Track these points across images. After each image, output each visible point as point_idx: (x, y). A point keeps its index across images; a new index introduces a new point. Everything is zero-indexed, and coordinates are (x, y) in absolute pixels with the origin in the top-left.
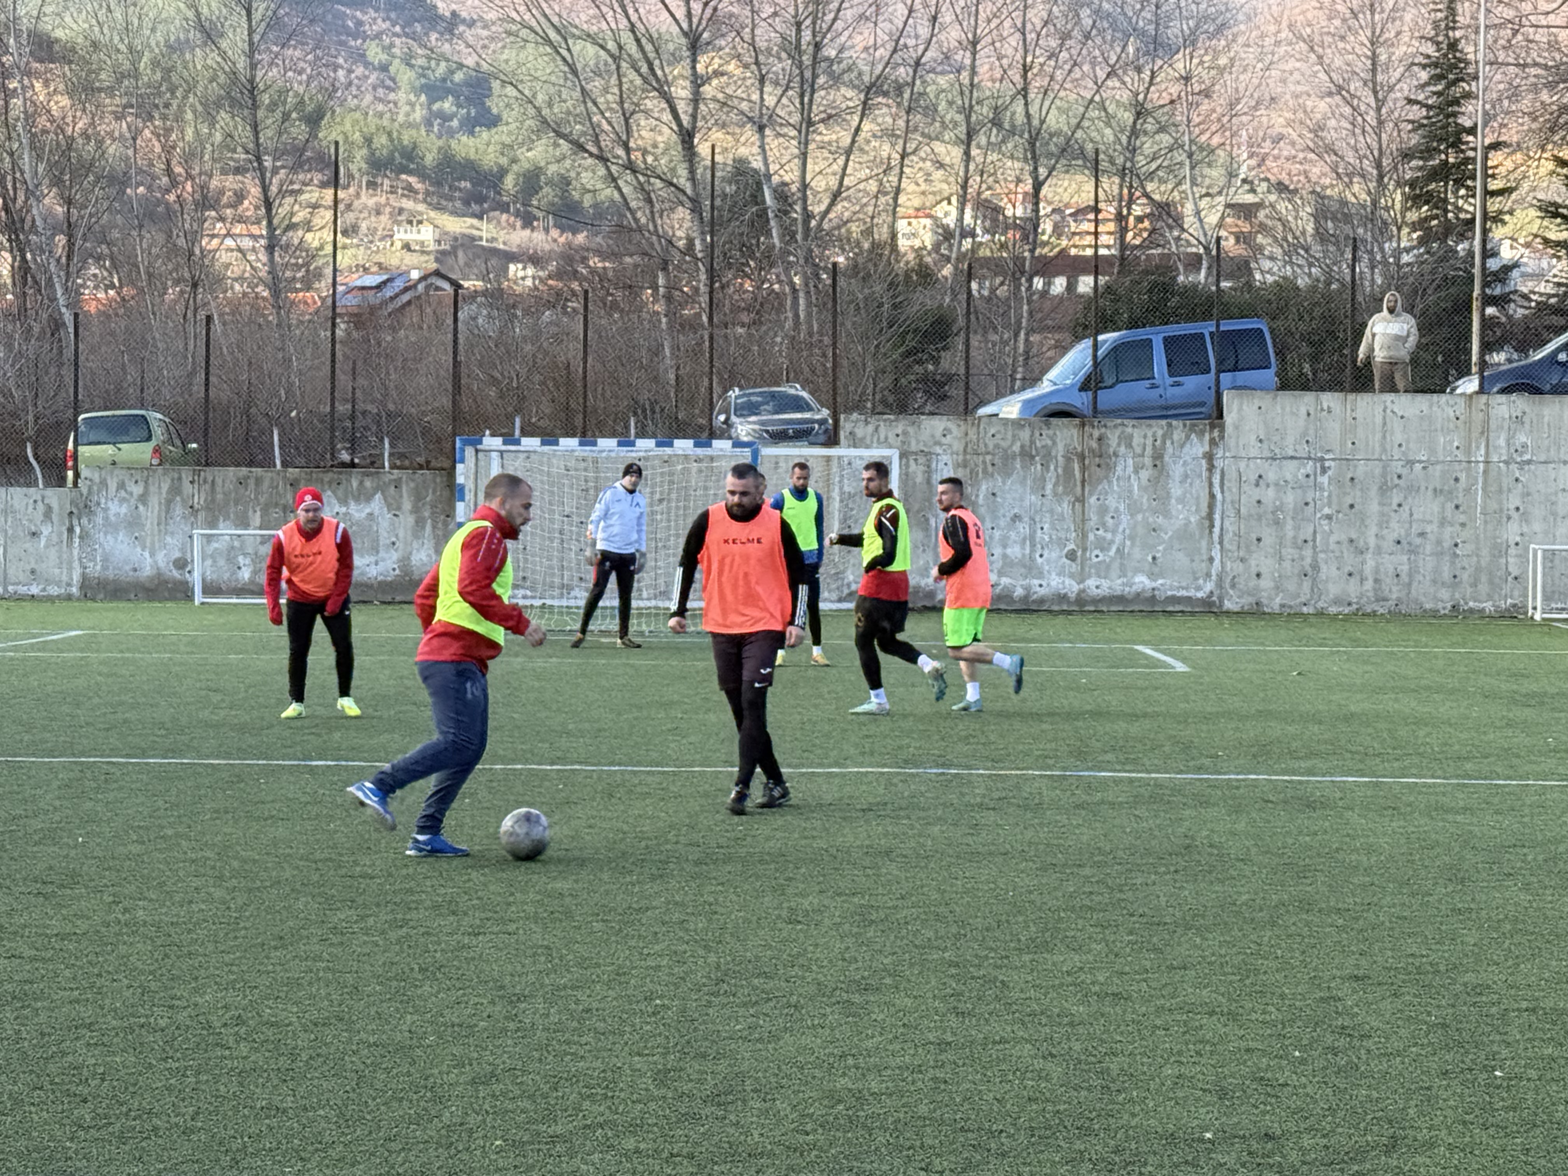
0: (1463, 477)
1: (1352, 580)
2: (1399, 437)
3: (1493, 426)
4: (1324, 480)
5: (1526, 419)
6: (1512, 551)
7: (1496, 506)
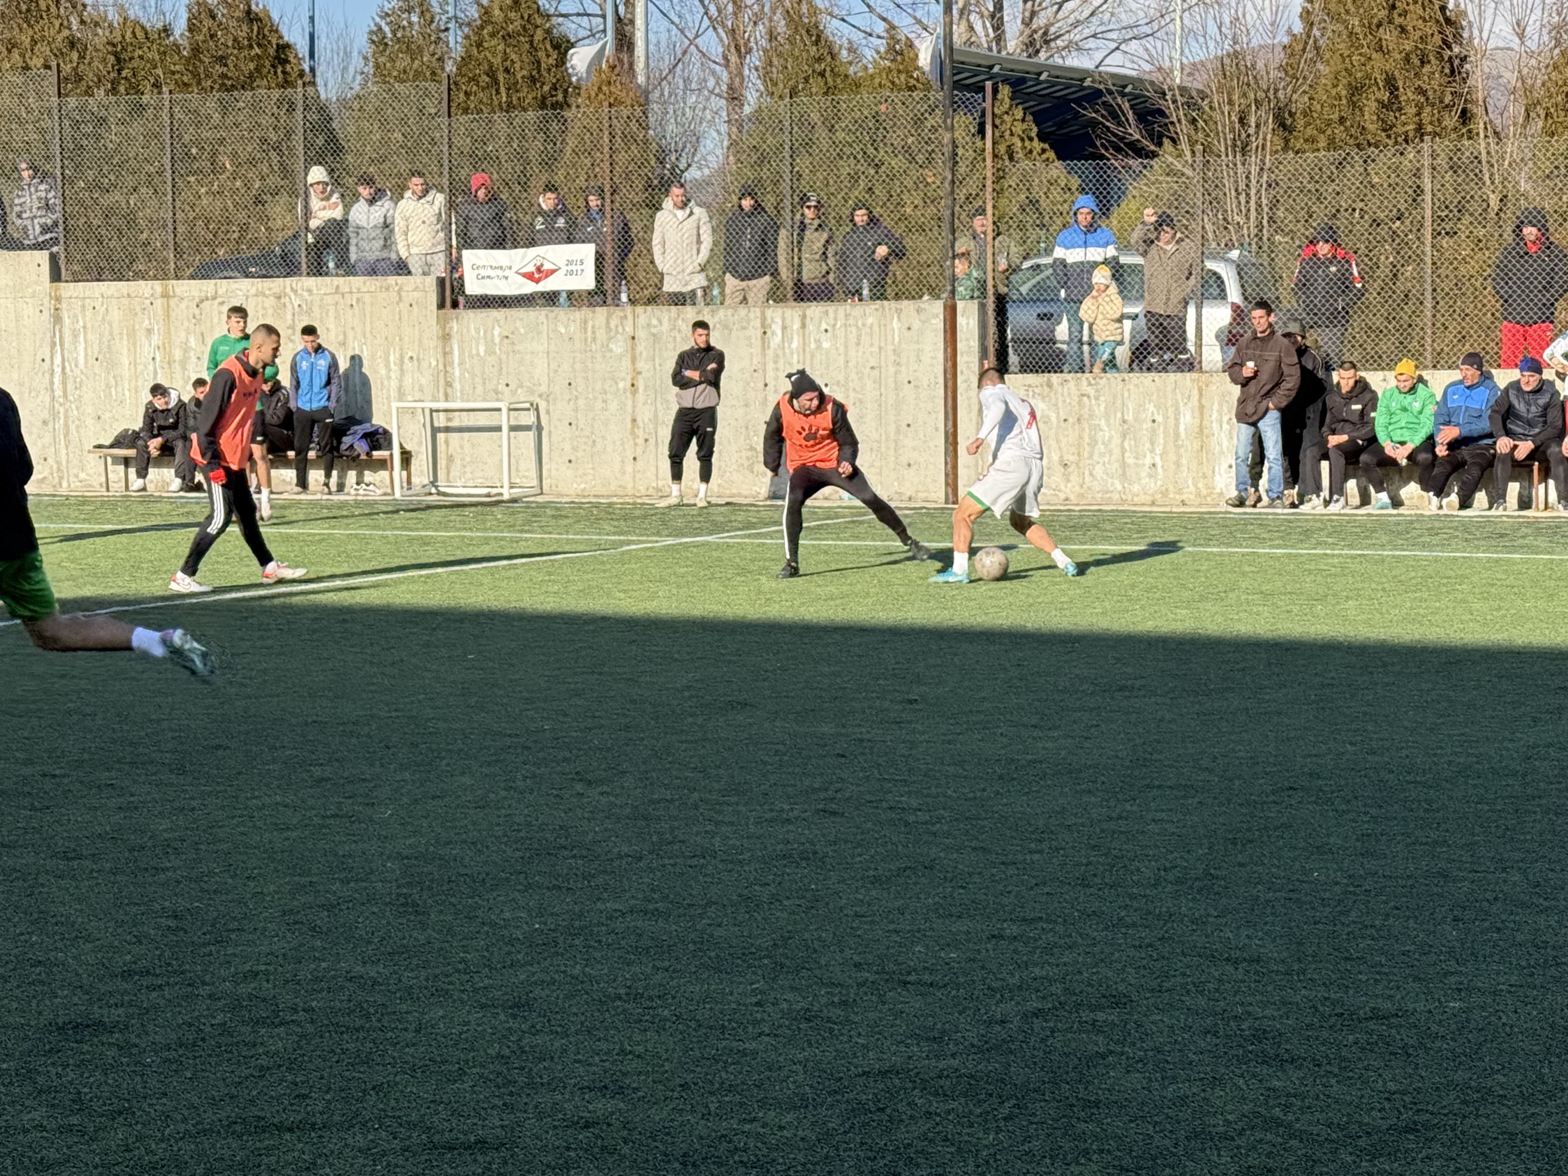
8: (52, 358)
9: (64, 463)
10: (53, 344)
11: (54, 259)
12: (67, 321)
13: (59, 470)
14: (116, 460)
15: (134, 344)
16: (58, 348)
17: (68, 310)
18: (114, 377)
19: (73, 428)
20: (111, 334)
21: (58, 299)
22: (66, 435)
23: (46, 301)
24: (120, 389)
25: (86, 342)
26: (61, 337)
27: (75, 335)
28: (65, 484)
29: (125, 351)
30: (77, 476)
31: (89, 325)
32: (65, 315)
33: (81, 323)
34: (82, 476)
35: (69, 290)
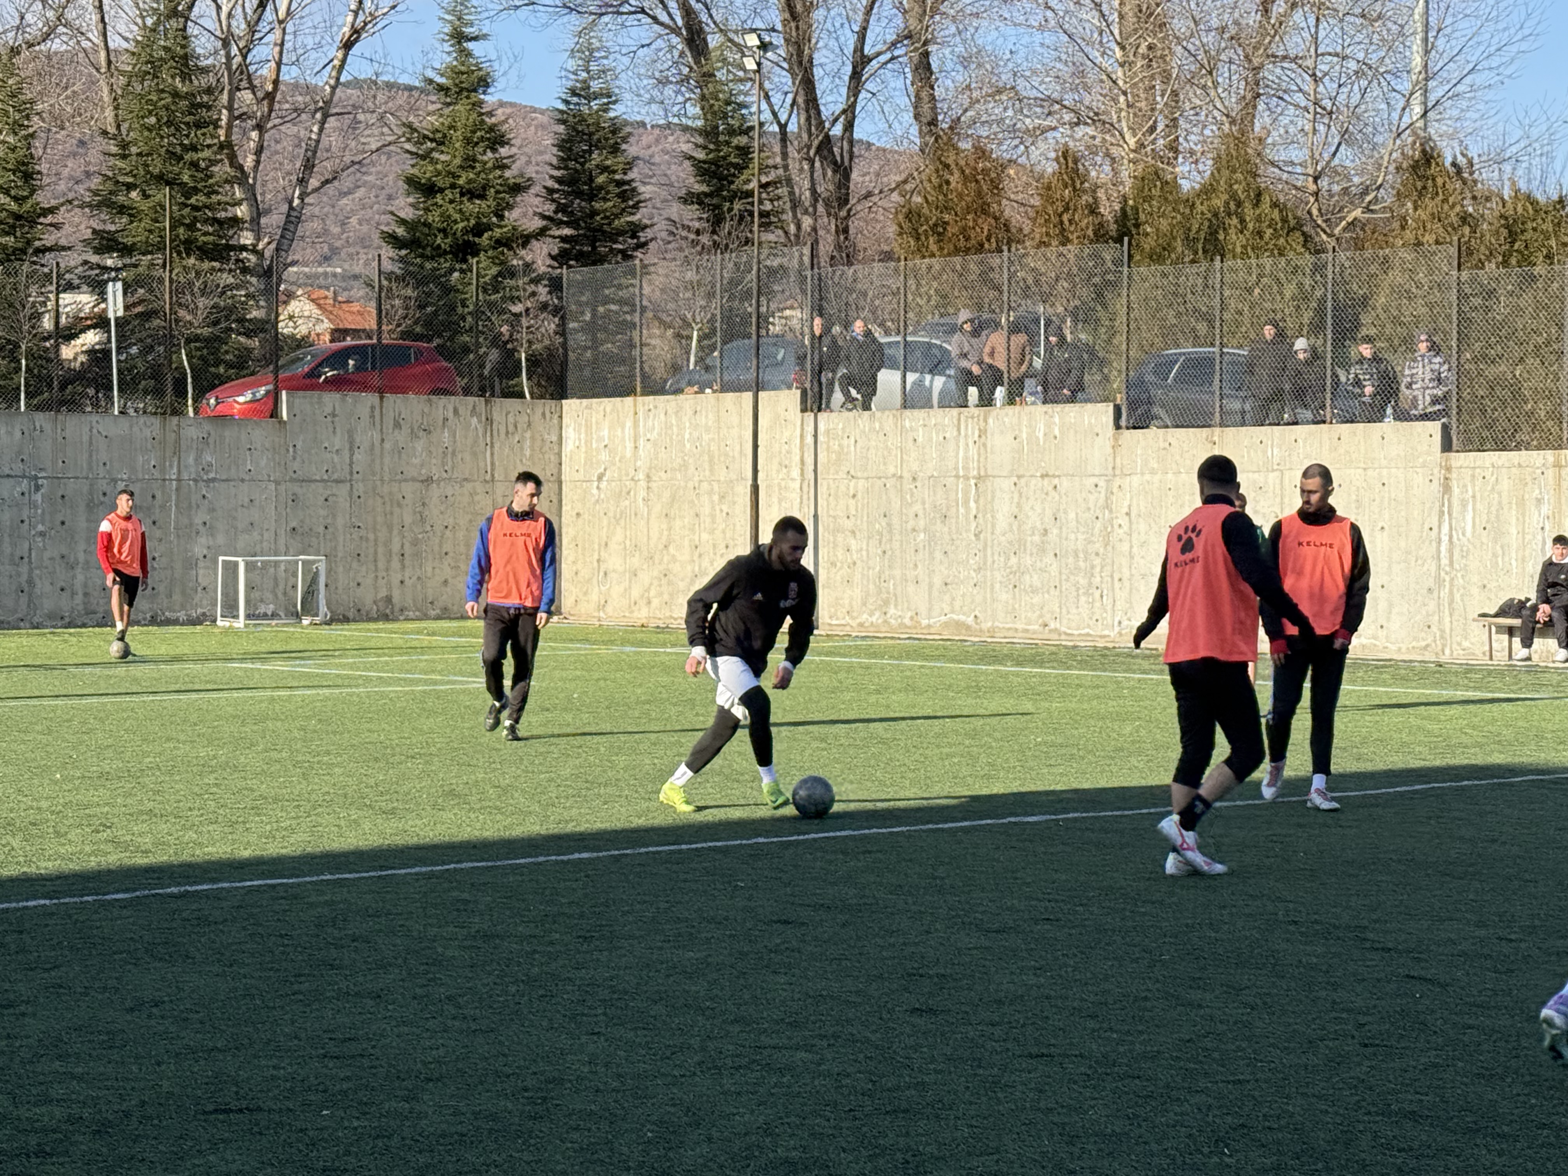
0: (159, 495)
1: (64, 594)
2: (104, 456)
3: (183, 447)
4: (38, 497)
5: (211, 441)
6: (201, 564)
7: (186, 521)
8: (1440, 527)
9: (1448, 631)
10: (1442, 513)
11: (1446, 429)
12: (1456, 491)
13: (1442, 637)
14: (1500, 629)
15: (1524, 515)
16: (1446, 516)
17: (1458, 480)
18: (1502, 547)
19: (1457, 597)
20: (1500, 503)
21: (1449, 469)
22: (1452, 601)
23: (1436, 471)
24: (1507, 559)
25: (1474, 509)
26: (1450, 506)
27: (1464, 504)
28: (1447, 652)
29: (1514, 521)
30: (1459, 644)
31: (1478, 495)
32: (1454, 484)
33: (1470, 493)
34: (1466, 644)
35: (1461, 460)
